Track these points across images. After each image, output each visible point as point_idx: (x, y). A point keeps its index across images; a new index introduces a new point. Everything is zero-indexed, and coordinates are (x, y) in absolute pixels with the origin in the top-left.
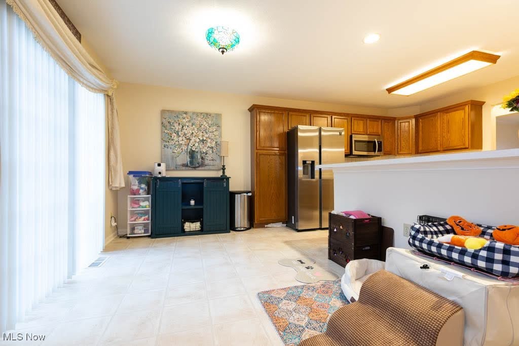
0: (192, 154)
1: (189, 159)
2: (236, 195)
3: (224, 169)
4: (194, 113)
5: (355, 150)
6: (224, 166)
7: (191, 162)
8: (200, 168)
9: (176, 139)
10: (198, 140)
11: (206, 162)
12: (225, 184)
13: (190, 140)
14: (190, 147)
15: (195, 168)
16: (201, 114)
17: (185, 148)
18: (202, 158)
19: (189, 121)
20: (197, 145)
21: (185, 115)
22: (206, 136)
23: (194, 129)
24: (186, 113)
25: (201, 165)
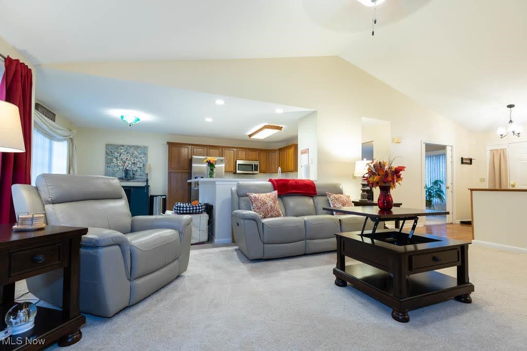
0: (126, 172)
1: (124, 175)
2: (155, 198)
3: (147, 181)
4: (128, 146)
5: (238, 170)
6: (147, 179)
7: (126, 177)
8: (132, 180)
9: (115, 162)
10: (131, 163)
11: (136, 177)
12: (145, 191)
13: (125, 162)
14: (125, 167)
15: (128, 180)
16: (133, 146)
17: (121, 168)
18: (133, 174)
19: (125, 151)
20: (130, 166)
21: (122, 147)
22: (136, 160)
23: (128, 156)
24: (123, 146)
25: (133, 179)
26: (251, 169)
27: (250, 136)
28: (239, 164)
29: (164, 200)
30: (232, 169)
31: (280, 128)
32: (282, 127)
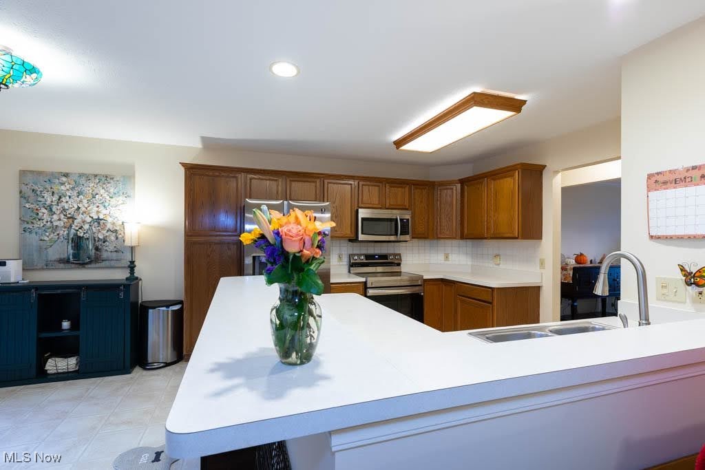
0: (78, 242)
1: (71, 251)
2: (150, 311)
3: (132, 267)
4: (81, 175)
5: (362, 233)
6: (132, 262)
7: (75, 256)
8: (93, 265)
9: (46, 217)
10: (89, 220)
11: (105, 255)
12: (122, 294)
13: (73, 218)
14: (73, 231)
15: (83, 265)
16: (96, 176)
17: (63, 232)
18: (97, 249)
19: (73, 189)
20: (86, 227)
21: (64, 179)
22: (104, 211)
23: (81, 201)
24: (66, 175)
25: (96, 260)
26: (393, 232)
27: (399, 143)
28: (363, 219)
29: (178, 317)
30: (348, 231)
31: (515, 105)
32: (524, 102)
